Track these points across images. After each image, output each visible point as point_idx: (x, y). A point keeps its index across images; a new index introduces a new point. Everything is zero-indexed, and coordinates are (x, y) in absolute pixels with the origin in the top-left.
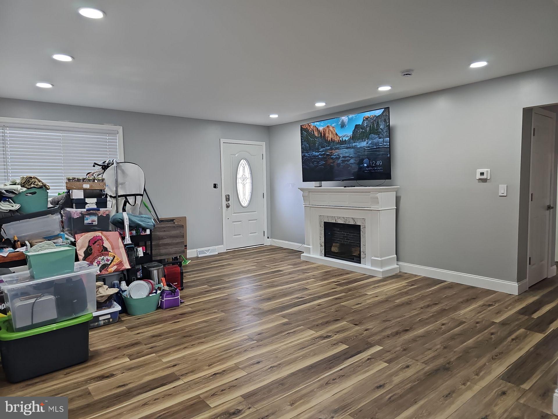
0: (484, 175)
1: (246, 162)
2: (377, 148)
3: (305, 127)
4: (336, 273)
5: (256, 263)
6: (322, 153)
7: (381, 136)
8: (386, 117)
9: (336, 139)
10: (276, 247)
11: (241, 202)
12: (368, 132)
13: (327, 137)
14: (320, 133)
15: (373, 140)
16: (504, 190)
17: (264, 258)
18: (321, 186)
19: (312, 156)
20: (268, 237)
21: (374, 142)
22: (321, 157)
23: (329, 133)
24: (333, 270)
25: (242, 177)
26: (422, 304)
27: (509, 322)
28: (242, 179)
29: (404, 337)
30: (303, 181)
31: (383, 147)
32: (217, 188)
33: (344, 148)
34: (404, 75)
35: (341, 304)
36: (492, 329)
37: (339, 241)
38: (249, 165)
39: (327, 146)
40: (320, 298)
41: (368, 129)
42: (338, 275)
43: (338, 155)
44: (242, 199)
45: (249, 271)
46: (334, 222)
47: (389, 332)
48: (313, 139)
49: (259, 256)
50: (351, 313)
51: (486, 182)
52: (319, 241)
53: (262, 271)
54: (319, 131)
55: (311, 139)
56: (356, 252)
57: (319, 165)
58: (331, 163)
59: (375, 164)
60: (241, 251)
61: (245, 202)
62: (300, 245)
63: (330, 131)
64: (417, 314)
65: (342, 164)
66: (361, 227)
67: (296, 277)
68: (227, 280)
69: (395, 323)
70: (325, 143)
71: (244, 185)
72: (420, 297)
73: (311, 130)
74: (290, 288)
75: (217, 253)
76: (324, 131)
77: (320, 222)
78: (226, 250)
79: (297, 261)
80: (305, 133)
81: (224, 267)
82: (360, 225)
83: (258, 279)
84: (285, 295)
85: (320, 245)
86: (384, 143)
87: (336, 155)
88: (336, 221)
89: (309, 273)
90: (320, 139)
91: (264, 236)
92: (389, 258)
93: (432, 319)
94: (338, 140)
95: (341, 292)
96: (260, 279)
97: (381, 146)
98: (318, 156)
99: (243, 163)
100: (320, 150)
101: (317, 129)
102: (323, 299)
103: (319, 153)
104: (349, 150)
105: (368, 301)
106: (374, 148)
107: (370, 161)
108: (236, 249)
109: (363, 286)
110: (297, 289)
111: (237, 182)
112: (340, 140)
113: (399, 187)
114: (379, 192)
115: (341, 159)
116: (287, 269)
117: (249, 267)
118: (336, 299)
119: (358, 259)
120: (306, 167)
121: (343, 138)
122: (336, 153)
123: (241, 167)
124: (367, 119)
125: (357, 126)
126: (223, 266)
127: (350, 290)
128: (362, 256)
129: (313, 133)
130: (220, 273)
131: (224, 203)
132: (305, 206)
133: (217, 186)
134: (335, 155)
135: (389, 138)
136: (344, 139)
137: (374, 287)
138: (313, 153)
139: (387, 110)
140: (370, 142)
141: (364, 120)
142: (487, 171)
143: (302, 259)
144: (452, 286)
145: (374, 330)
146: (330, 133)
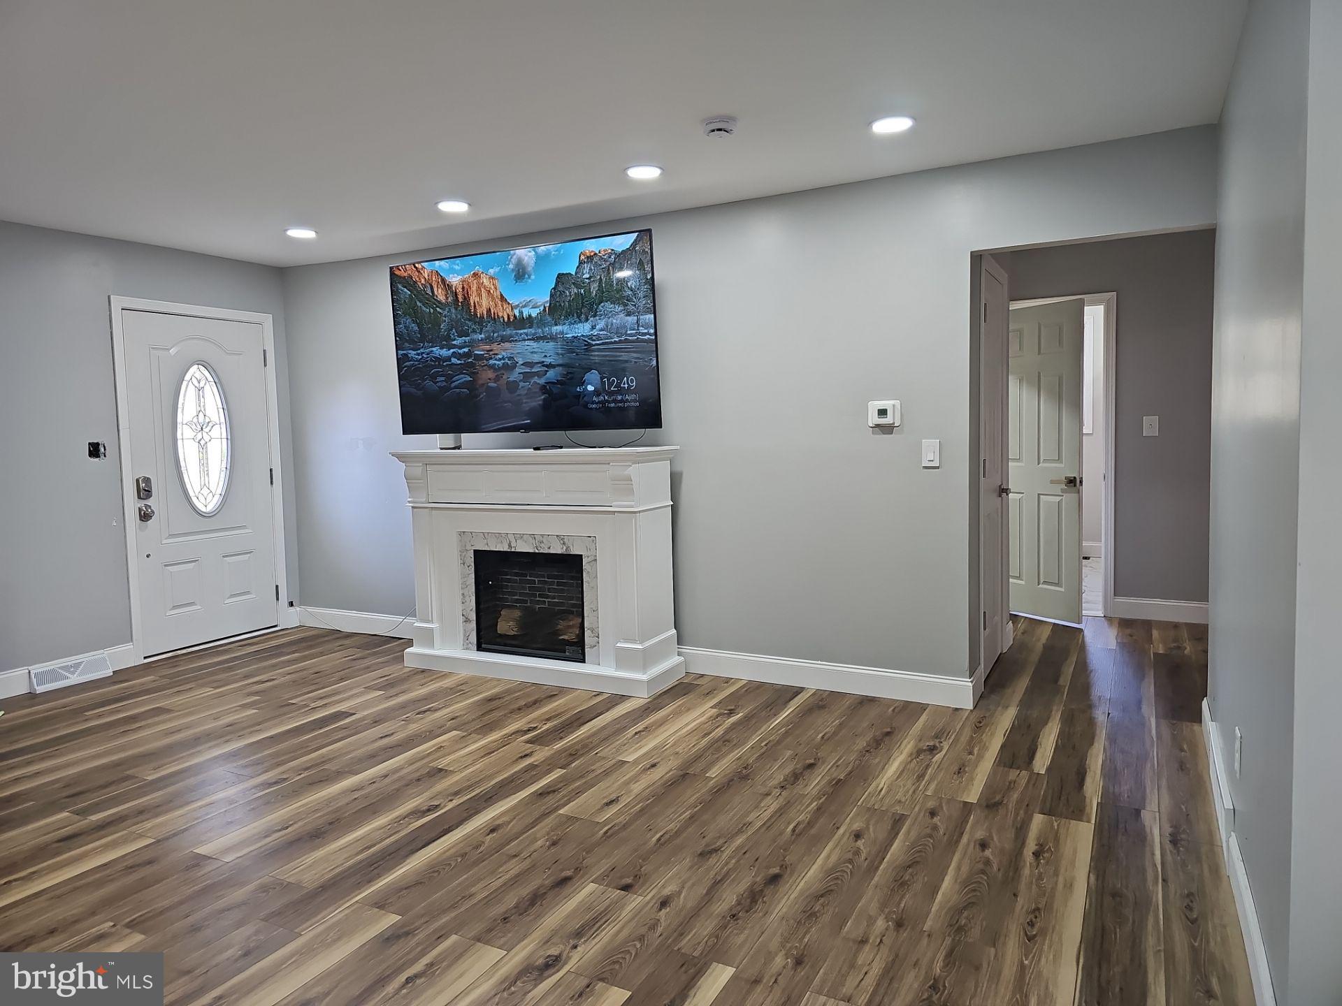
0: (887, 414)
1: (206, 373)
2: (620, 342)
3: (406, 274)
4: (517, 698)
5: (256, 693)
6: (461, 351)
7: (631, 308)
8: (642, 256)
9: (504, 312)
10: (320, 632)
11: (194, 500)
12: (596, 295)
13: (475, 306)
14: (452, 292)
15: (609, 318)
16: (933, 454)
17: (280, 674)
18: (459, 448)
19: (431, 360)
20: (292, 602)
21: (612, 324)
22: (459, 362)
23: (480, 295)
24: (508, 692)
25: (195, 420)
26: (777, 772)
27: (998, 798)
28: (194, 427)
29: (776, 911)
30: (405, 432)
31: (638, 341)
32: (102, 457)
33: (528, 340)
34: (713, 131)
35: (561, 812)
36: (975, 830)
37: (517, 601)
38: (219, 382)
39: (474, 331)
40: (488, 799)
41: (594, 287)
42: (528, 706)
43: (510, 358)
44: (197, 489)
45: (232, 731)
46: (506, 549)
47: (728, 898)
48: (432, 311)
49: (265, 668)
50: (598, 844)
51: (892, 433)
52: (459, 608)
53: (281, 723)
54: (450, 287)
55: (424, 309)
56: (571, 630)
57: (453, 385)
58: (489, 379)
59: (618, 386)
60: (200, 657)
61: (208, 500)
62: (399, 619)
63: (483, 289)
64: (781, 812)
65: (522, 384)
66: (585, 561)
67: (400, 730)
68: (150, 778)
69: (733, 858)
70: (470, 323)
71: (203, 447)
72: (762, 751)
73: (423, 281)
74: (386, 776)
75: (109, 673)
76: (463, 288)
77: (463, 551)
78: (145, 658)
79: (393, 671)
80: (405, 290)
81: (138, 725)
82: (581, 555)
83: (270, 755)
84: (371, 808)
85: (462, 619)
86: (641, 328)
87: (503, 358)
88: (510, 546)
89: (436, 710)
90: (453, 311)
91: (278, 599)
92: (661, 641)
93: (822, 820)
94: (508, 315)
95: (550, 765)
96: (276, 755)
97: (631, 335)
98: (449, 359)
99: (198, 375)
100: (453, 343)
101: (443, 280)
102: (501, 803)
103: (452, 350)
104: (542, 344)
105: (637, 788)
106: (613, 340)
107: (602, 379)
108: (179, 652)
109: (606, 732)
110: (410, 778)
111: (179, 436)
112: (515, 316)
113: (678, 447)
114: (633, 463)
115: (518, 370)
116: (365, 705)
117: (228, 712)
118: (542, 794)
119: (575, 650)
120: (413, 390)
121: (523, 310)
122: (503, 351)
123: (191, 387)
124: (590, 258)
125: (561, 278)
126: (133, 719)
127: (572, 754)
128: (589, 639)
129: (429, 292)
130: (122, 748)
131: (132, 504)
132: (412, 507)
133: (102, 450)
134: (500, 357)
135: (652, 316)
136: (525, 314)
137: (636, 733)
138: (434, 349)
139: (646, 238)
140: (601, 324)
141: (581, 263)
142: (894, 406)
143: (409, 663)
144: (823, 701)
145: (688, 900)
146: (484, 294)
